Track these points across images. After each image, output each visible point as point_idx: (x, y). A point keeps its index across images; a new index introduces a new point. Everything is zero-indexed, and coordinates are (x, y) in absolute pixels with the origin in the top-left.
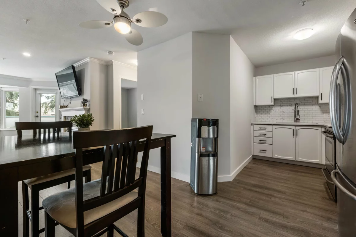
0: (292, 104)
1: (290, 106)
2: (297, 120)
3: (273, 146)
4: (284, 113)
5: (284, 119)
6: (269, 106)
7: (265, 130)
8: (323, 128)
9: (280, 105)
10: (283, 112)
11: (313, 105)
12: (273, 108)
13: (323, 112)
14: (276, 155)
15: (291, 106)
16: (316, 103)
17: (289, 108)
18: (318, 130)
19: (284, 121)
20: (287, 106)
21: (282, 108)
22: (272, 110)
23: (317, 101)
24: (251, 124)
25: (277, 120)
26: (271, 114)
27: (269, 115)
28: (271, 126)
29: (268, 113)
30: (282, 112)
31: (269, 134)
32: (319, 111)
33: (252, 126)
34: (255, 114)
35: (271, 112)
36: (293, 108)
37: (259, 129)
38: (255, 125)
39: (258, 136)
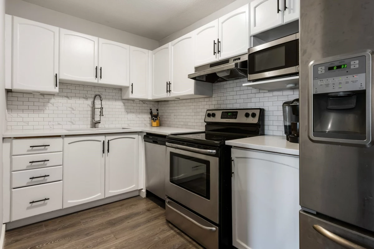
0: (87, 95)
1: (84, 98)
2: (95, 124)
3: (63, 183)
4: (73, 112)
5: (72, 123)
6: (43, 94)
7: (46, 149)
8: (140, 135)
9: (65, 94)
10: (72, 109)
11: (116, 100)
12: (52, 101)
13: (127, 112)
14: (69, 201)
15: (86, 98)
16: (120, 98)
17: (82, 101)
18: (134, 138)
19: (73, 127)
20: (80, 97)
21: (70, 101)
22: (50, 105)
23: (120, 94)
24: (3, 138)
25: (59, 124)
26: (46, 112)
27: (41, 115)
28: (60, 140)
29: (40, 109)
30: (70, 109)
31: (53, 159)
32: (123, 110)
33: (7, 145)
34: (7, 110)
35: (47, 108)
36: (90, 102)
37: (28, 151)
38: (15, 141)
39: (25, 168)
